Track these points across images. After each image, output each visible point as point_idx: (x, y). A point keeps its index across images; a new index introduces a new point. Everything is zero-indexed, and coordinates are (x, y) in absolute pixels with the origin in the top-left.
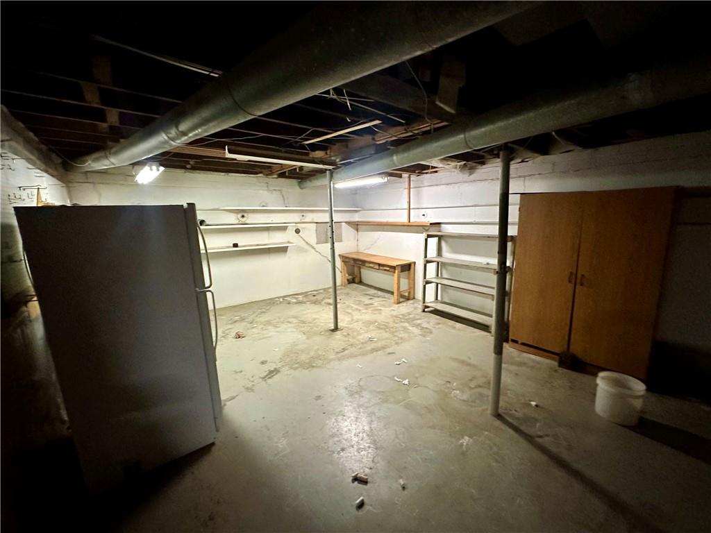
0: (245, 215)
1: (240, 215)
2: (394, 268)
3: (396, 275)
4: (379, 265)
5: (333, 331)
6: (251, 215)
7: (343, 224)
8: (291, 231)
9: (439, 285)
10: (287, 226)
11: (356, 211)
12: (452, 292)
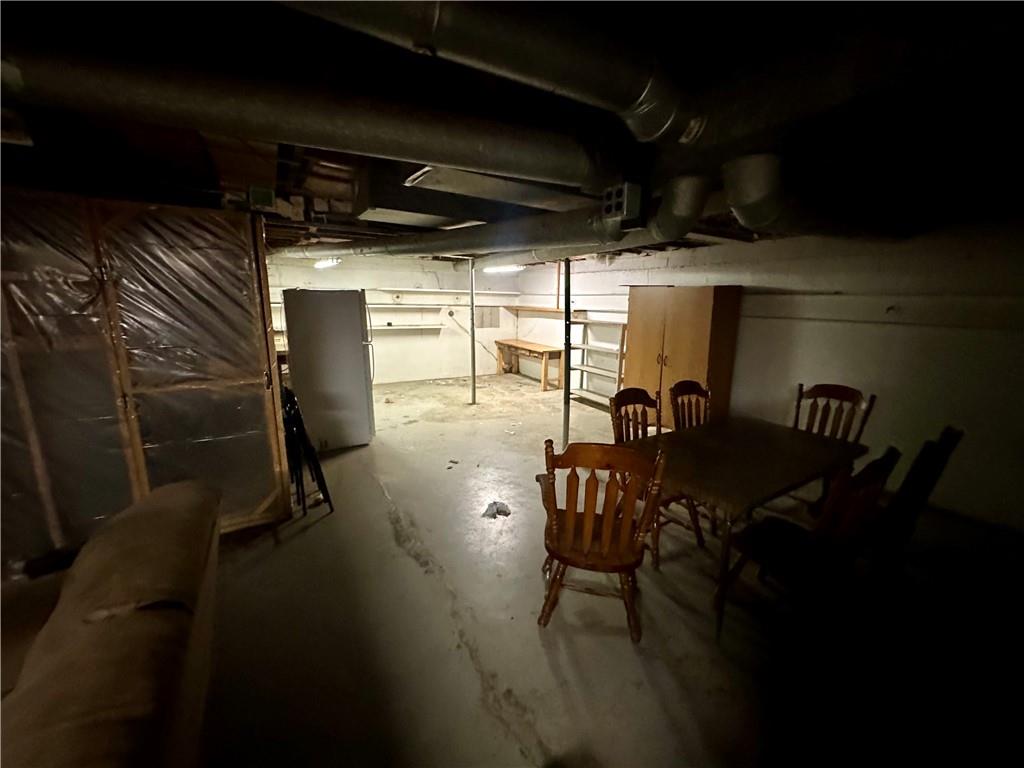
0: (400, 295)
1: (395, 296)
2: (542, 354)
3: (543, 361)
4: (530, 351)
5: (471, 404)
6: (405, 296)
7: (501, 308)
8: (445, 312)
9: (585, 373)
10: (440, 309)
11: (516, 296)
12: (596, 381)
